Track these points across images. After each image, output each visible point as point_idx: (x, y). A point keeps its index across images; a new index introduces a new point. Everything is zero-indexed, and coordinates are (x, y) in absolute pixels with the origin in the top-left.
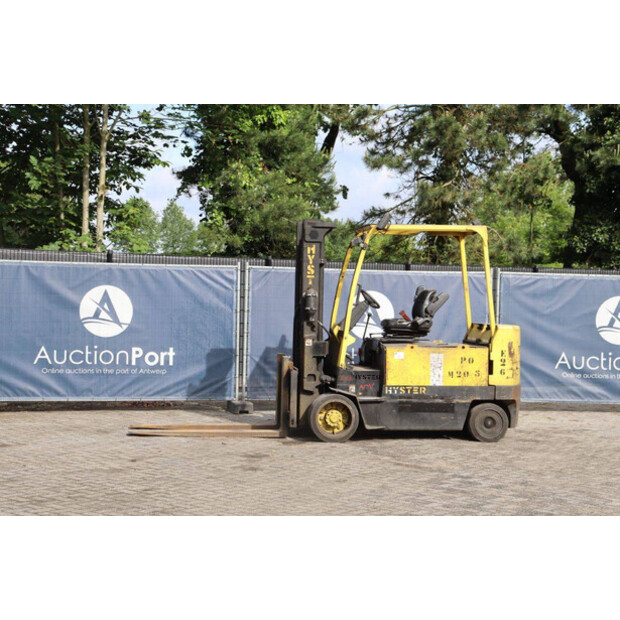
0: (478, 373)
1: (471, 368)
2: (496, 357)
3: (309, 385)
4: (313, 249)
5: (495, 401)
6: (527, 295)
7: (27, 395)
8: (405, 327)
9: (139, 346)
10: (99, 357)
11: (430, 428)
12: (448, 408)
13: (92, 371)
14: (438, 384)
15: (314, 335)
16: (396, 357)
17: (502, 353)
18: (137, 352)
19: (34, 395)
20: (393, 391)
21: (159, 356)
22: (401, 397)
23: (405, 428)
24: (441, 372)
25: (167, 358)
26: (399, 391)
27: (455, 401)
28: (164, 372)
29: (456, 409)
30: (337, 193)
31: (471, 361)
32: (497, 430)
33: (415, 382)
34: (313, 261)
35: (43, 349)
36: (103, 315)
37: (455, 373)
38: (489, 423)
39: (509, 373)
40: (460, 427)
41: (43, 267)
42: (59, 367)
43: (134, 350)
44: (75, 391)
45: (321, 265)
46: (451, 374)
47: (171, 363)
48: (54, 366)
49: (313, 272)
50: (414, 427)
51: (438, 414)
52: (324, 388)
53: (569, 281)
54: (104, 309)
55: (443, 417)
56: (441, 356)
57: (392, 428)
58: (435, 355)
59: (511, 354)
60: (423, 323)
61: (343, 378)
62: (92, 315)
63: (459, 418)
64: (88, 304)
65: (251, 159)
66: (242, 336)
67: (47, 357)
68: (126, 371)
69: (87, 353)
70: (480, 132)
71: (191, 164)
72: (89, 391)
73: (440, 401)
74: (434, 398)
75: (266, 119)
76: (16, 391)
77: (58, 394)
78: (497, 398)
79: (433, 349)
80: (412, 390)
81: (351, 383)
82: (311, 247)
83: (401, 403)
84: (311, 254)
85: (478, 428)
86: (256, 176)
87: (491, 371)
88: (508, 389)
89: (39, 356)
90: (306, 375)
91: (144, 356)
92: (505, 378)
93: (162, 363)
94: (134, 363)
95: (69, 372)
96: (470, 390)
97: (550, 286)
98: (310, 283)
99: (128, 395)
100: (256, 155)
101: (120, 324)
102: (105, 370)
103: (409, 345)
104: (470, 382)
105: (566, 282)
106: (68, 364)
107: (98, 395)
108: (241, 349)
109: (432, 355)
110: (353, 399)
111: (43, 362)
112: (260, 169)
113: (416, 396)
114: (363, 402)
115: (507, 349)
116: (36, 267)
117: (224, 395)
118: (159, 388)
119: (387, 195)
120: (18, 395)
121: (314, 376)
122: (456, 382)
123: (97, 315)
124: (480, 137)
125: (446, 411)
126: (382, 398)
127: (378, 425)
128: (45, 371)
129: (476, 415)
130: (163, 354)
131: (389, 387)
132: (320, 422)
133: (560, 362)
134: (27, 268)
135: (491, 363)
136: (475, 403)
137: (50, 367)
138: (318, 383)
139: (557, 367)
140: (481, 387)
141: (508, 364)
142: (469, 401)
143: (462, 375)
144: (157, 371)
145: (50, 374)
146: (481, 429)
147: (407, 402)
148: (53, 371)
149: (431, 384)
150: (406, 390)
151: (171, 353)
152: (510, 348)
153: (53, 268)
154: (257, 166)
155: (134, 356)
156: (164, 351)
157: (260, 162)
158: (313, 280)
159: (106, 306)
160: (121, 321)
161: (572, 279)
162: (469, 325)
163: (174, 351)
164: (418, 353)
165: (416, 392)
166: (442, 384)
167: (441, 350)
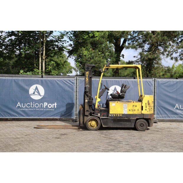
0: (138, 110)
1: (136, 108)
2: (144, 105)
3: (87, 113)
4: (88, 73)
5: (143, 119)
6: (165, 86)
7: (14, 116)
8: (116, 96)
9: (46, 102)
10: (35, 105)
11: (123, 126)
12: (129, 121)
13: (33, 109)
14: (126, 113)
15: (88, 98)
16: (112, 105)
17: (146, 104)
18: (46, 104)
19: (16, 116)
20: (112, 115)
21: (52, 105)
22: (114, 117)
23: (115, 126)
24: (127, 110)
25: (54, 106)
26: (113, 115)
27: (131, 119)
28: (53, 110)
29: (131, 121)
30: (121, 56)
31: (136, 106)
32: (145, 128)
33: (119, 113)
34: (88, 76)
35: (19, 103)
36: (36, 93)
37: (131, 110)
38: (142, 125)
39: (148, 110)
40: (133, 126)
41: (19, 80)
42: (23, 108)
43: (45, 103)
44: (28, 115)
45: (90, 78)
46: (130, 110)
47: (56, 107)
48: (22, 108)
49: (88, 79)
50: (118, 126)
51: (126, 123)
52: (91, 114)
53: (179, 82)
54: (36, 92)
55: (127, 123)
56: (127, 105)
57: (111, 126)
58: (125, 105)
59: (149, 104)
60: (122, 95)
61: (96, 111)
62: (33, 93)
63: (132, 123)
64: (32, 90)
65: (88, 47)
66: (76, 99)
67: (20, 105)
68: (43, 109)
69: (31, 104)
70: (159, 36)
71: (72, 49)
72: (32, 115)
73: (126, 118)
74: (124, 117)
75: (92, 35)
76: (11, 115)
77: (23, 116)
78: (144, 118)
79: (124, 103)
80: (117, 115)
81: (99, 113)
82: (87, 72)
83: (114, 119)
84: (87, 74)
85: (138, 127)
86: (89, 52)
87: (142, 110)
88: (148, 115)
89: (18, 105)
90: (85, 111)
91: (47, 105)
92: (147, 111)
93: (53, 107)
94: (45, 107)
95: (26, 110)
96: (136, 115)
97: (172, 83)
98: (87, 83)
99: (43, 117)
100: (89, 46)
101: (41, 96)
102: (37, 109)
103: (117, 101)
104: (136, 112)
105: (177, 82)
106: (26, 108)
107: (34, 117)
108: (76, 103)
109: (124, 104)
110: (99, 118)
111: (19, 107)
112: (91, 50)
113: (119, 117)
114: (102, 119)
115: (147, 103)
116: (17, 79)
117: (71, 117)
118: (52, 115)
119: (134, 57)
120: (12, 116)
121: (88, 111)
122: (131, 113)
123: (34, 93)
124: (159, 38)
125: (128, 122)
126: (108, 118)
127: (107, 126)
128: (19, 109)
129: (138, 123)
130: (53, 105)
131: (110, 114)
132: (89, 125)
133: (176, 107)
134: (14, 80)
135: (142, 107)
136: (137, 119)
137: (21, 108)
138: (89, 113)
139: (175, 108)
140: (139, 114)
141: (148, 107)
142: (135, 118)
143: (133, 110)
144: (52, 110)
145: (21, 110)
146: (139, 127)
147: (116, 119)
148: (22, 109)
149: (123, 113)
150: (116, 115)
151: (56, 104)
152: (148, 102)
153: (22, 80)
154: (90, 49)
155: (45, 105)
156: (53, 104)
157: (91, 48)
158: (88, 82)
159: (37, 91)
160: (41, 95)
161: (180, 81)
162: (140, 95)
163: (56, 103)
164: (119, 104)
165: (119, 116)
166: (127, 113)
167: (127, 103)
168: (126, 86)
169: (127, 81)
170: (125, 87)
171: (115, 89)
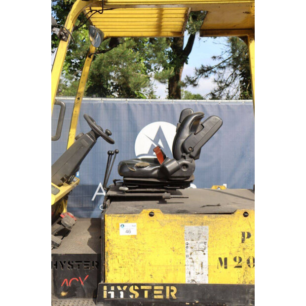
8: (147, 175)
14: (199, 281)
16: (122, 231)
20: (117, 293)
24: (205, 259)
26: (127, 293)
37: (231, 262)
46: (224, 262)
56: (206, 229)
58: (194, 229)
60: (177, 169)
79: (188, 217)
80: (151, 292)
113: (160, 303)
119: (214, 57)
131: (109, 286)
143: (244, 263)
149: (186, 280)
150: (141, 292)
164: (162, 225)
165: (158, 296)
166: (207, 281)
167: (206, 217)
168: (199, 119)
169: (202, 105)
170: (193, 128)
171: (160, 134)
